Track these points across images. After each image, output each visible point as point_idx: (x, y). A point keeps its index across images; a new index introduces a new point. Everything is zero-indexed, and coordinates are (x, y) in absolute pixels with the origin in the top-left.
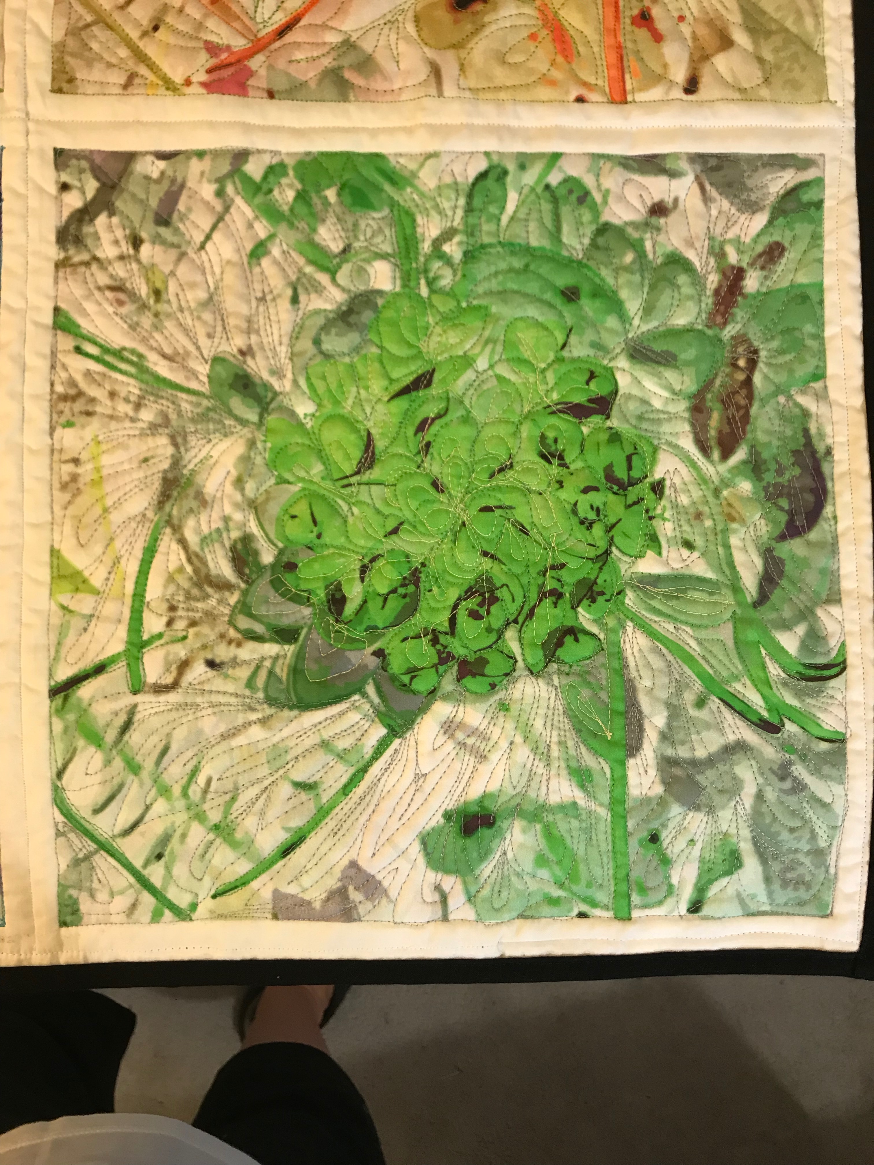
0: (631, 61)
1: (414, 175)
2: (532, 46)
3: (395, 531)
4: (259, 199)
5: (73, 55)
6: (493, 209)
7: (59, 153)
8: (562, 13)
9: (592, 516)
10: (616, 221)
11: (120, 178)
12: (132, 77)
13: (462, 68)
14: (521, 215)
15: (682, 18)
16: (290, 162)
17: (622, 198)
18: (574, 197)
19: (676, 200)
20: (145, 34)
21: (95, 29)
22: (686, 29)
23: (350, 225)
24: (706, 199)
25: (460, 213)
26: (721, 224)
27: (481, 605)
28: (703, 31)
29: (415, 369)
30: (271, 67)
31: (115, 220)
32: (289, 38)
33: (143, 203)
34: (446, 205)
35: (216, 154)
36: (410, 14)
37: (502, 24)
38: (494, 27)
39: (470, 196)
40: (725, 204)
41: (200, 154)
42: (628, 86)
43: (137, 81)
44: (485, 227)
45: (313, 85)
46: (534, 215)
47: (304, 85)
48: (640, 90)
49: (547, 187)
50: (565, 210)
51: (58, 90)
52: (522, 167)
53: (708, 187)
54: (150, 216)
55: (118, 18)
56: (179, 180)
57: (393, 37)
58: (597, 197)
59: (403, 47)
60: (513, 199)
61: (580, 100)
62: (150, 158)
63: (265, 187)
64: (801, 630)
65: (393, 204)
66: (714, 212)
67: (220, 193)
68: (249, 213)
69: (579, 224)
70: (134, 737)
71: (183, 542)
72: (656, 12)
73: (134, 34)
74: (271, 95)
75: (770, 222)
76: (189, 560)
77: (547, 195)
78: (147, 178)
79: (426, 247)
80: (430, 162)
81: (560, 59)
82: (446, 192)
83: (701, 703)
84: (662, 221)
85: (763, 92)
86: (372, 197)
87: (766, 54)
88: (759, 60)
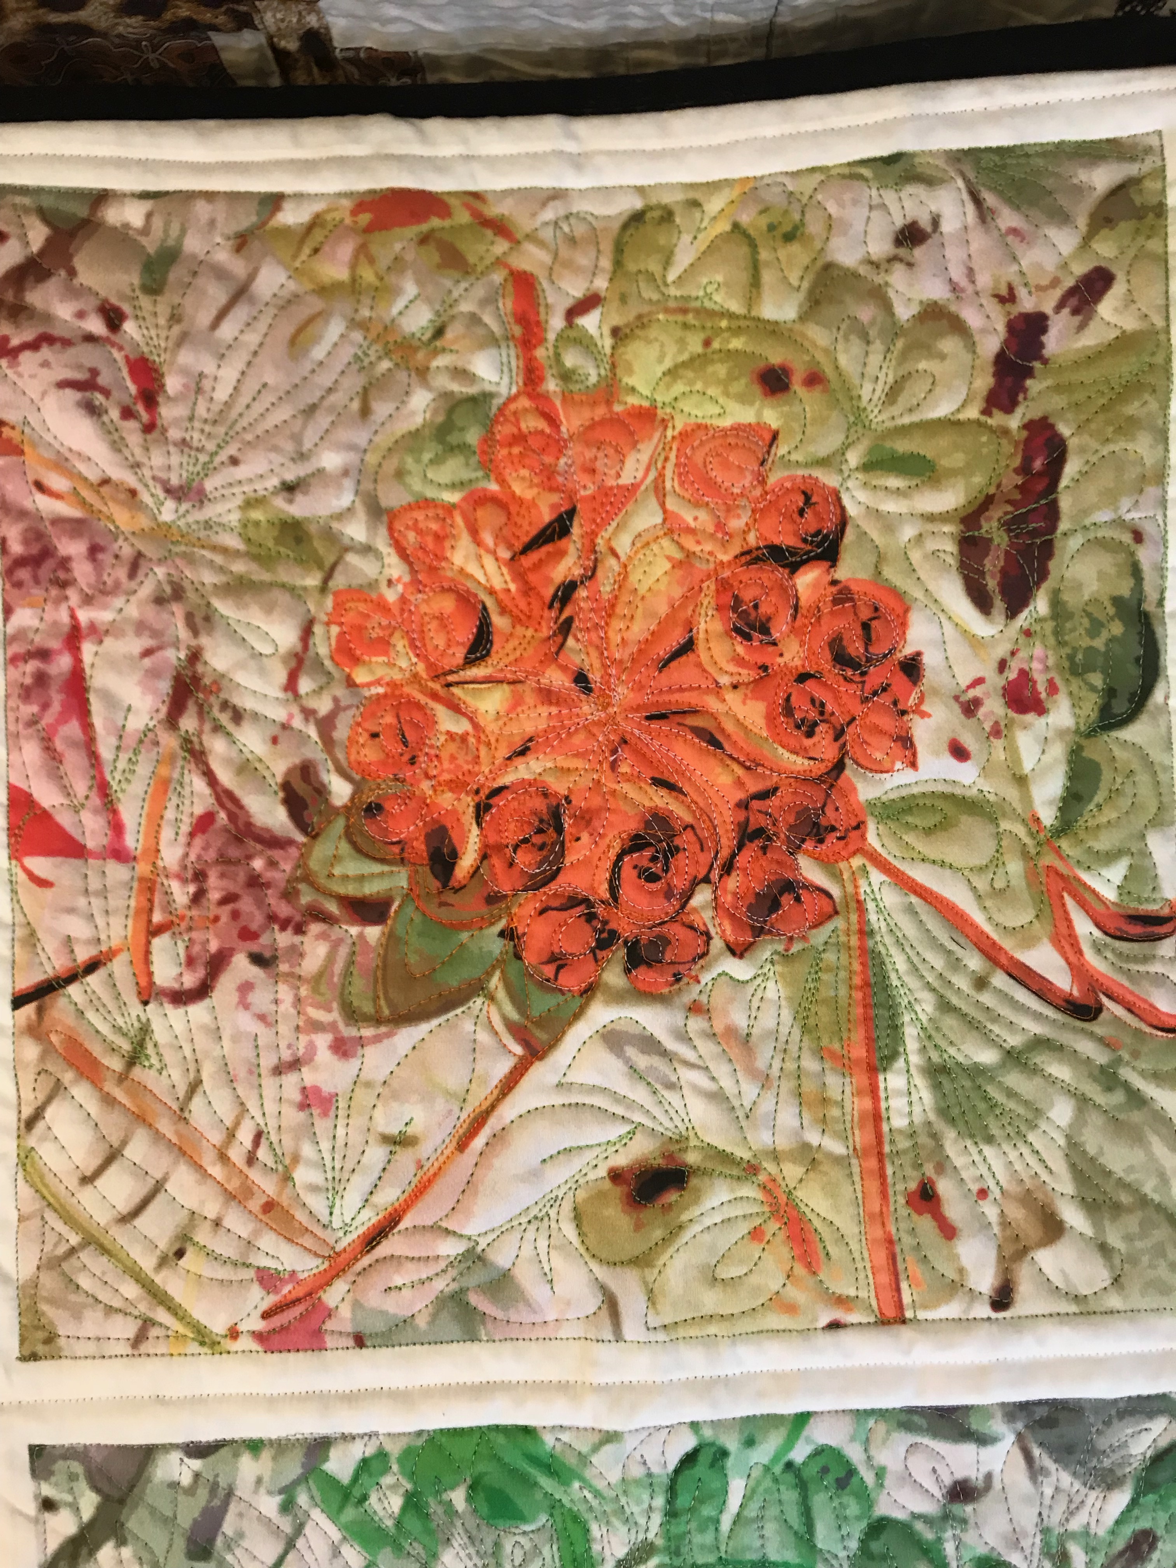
0: (909, 1263)
1: (584, 1460)
2: (755, 1250)
4: (350, 1513)
5: (52, 1301)
6: (707, 1511)
7: (37, 1452)
8: (799, 1194)
10: (900, 1515)
11: (132, 1487)
12: (147, 1323)
13: (651, 1297)
14: (752, 1511)
15: (983, 1193)
16: (394, 1449)
17: (907, 1478)
18: (829, 1480)
19: (989, 1477)
20: (163, 1262)
21: (86, 1256)
22: (991, 1212)
23: (488, 1546)
24: (1035, 1471)
25: (657, 1519)
26: (1060, 1508)
28: (1017, 1213)
30: (357, 1305)
31: (126, 1552)
32: (384, 1249)
33: (169, 1521)
34: (635, 1509)
35: (281, 1447)
36: (567, 1206)
37: (708, 1221)
38: (696, 1228)
39: (672, 1490)
40: (1065, 1479)
41: (255, 1446)
42: (906, 1299)
43: (154, 1332)
44: (698, 1539)
45: (422, 1322)
46: (773, 1511)
47: (407, 1322)
48: (925, 1307)
49: (789, 1465)
50: (819, 1501)
51: (34, 1357)
52: (750, 1443)
53: (1036, 1452)
54: (180, 1544)
55: (121, 1237)
56: (223, 1482)
57: (543, 1244)
58: (869, 1478)
59: (557, 1261)
60: (737, 1489)
61: (835, 1326)
62: (175, 1456)
63: (357, 1493)
65: (554, 1506)
66: (1048, 1491)
67: (287, 1507)
68: (333, 1533)
69: (841, 1519)
72: (944, 1187)
73: (147, 1263)
74: (360, 1341)
75: (1134, 1502)
77: (790, 1478)
78: (174, 1485)
80: (608, 1448)
81: (800, 1270)
82: (633, 1490)
84: (969, 1508)
85: (1114, 1301)
86: (520, 1502)
87: (1114, 1239)
88: (1104, 1249)
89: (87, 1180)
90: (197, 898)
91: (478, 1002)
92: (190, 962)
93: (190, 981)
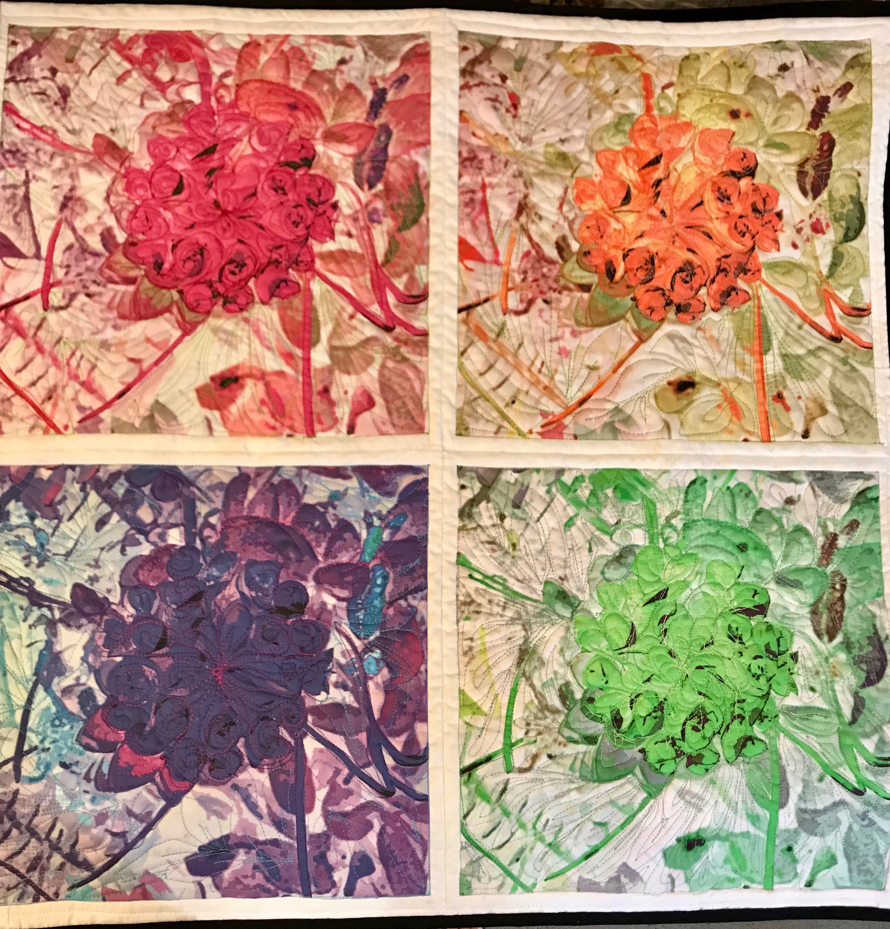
0: (773, 421)
1: (655, 481)
2: (719, 411)
3: (648, 680)
4: (571, 495)
5: (469, 415)
6: (699, 501)
7: (460, 468)
8: (735, 394)
9: (759, 672)
10: (767, 508)
11: (493, 482)
12: (500, 427)
13: (682, 424)
14: (715, 503)
15: (800, 398)
16: (587, 474)
17: (770, 495)
18: (743, 494)
19: (799, 496)
20: (507, 405)
21: (480, 401)
22: (802, 403)
23: (620, 509)
24: (816, 496)
25: (681, 502)
26: (824, 509)
27: (699, 723)
28: (811, 405)
29: (658, 588)
30: (576, 423)
31: (490, 505)
32: (585, 406)
33: (506, 495)
34: (673, 498)
35: (547, 471)
36: (652, 394)
37: (703, 400)
38: (698, 402)
39: (687, 493)
40: (826, 498)
41: (538, 470)
42: (772, 433)
43: (502, 430)
44: (695, 511)
45: (599, 432)
46: (722, 504)
47: (593, 431)
48: (779, 436)
49: (728, 488)
50: (738, 501)
51: (459, 434)
52: (715, 478)
53: (816, 489)
54: (510, 504)
55: (492, 395)
56: (526, 483)
57: (643, 406)
58: (756, 493)
59: (648, 411)
60: (709, 494)
61: (746, 440)
62: (510, 472)
63: (573, 488)
64: (875, 738)
65: (644, 497)
66: (820, 503)
67: (548, 492)
68: (564, 502)
69: (746, 509)
70: (508, 797)
71: (532, 686)
72: (785, 394)
73: (501, 405)
74: (576, 437)
75: (851, 509)
76: (536, 696)
77: (728, 492)
78: (508, 482)
79: (662, 521)
80: (664, 476)
81: (734, 419)
82: (673, 491)
83: (821, 779)
84: (792, 507)
85: (845, 438)
86: (632, 494)
87: (846, 418)
88: (842, 420)
89: (482, 374)
90: (524, 280)
91: (622, 322)
92: (521, 301)
93: (521, 307)
